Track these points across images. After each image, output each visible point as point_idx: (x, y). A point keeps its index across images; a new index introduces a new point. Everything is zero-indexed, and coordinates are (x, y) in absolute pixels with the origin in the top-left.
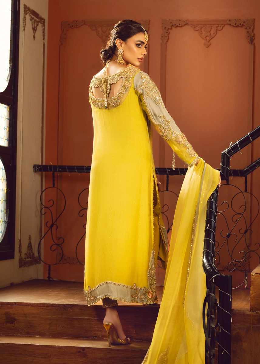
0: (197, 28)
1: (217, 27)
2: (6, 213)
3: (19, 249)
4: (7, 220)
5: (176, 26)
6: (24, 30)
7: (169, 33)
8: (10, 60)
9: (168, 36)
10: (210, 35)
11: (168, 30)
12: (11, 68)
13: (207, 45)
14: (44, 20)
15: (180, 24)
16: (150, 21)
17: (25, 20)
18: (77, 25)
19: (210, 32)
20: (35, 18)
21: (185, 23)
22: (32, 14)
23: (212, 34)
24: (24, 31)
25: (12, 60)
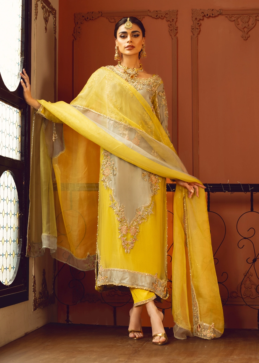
0: (233, 18)
1: (256, 17)
2: (19, 243)
3: (33, 287)
4: (20, 253)
5: (208, 16)
6: (36, 18)
7: (201, 25)
8: (21, 53)
9: (200, 28)
10: (249, 26)
11: (198, 21)
12: (23, 62)
13: (245, 38)
14: (55, 11)
15: (214, 13)
16: (178, 11)
17: (37, 7)
18: (93, 17)
19: (248, 22)
20: (47, 7)
21: (218, 13)
22: (44, 2)
23: (250, 25)
24: (36, 20)
25: (24, 52)
